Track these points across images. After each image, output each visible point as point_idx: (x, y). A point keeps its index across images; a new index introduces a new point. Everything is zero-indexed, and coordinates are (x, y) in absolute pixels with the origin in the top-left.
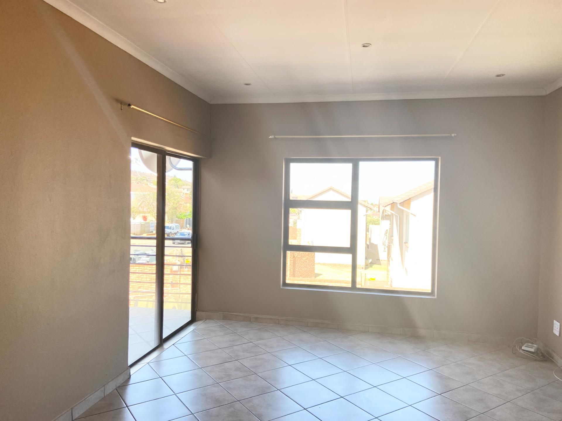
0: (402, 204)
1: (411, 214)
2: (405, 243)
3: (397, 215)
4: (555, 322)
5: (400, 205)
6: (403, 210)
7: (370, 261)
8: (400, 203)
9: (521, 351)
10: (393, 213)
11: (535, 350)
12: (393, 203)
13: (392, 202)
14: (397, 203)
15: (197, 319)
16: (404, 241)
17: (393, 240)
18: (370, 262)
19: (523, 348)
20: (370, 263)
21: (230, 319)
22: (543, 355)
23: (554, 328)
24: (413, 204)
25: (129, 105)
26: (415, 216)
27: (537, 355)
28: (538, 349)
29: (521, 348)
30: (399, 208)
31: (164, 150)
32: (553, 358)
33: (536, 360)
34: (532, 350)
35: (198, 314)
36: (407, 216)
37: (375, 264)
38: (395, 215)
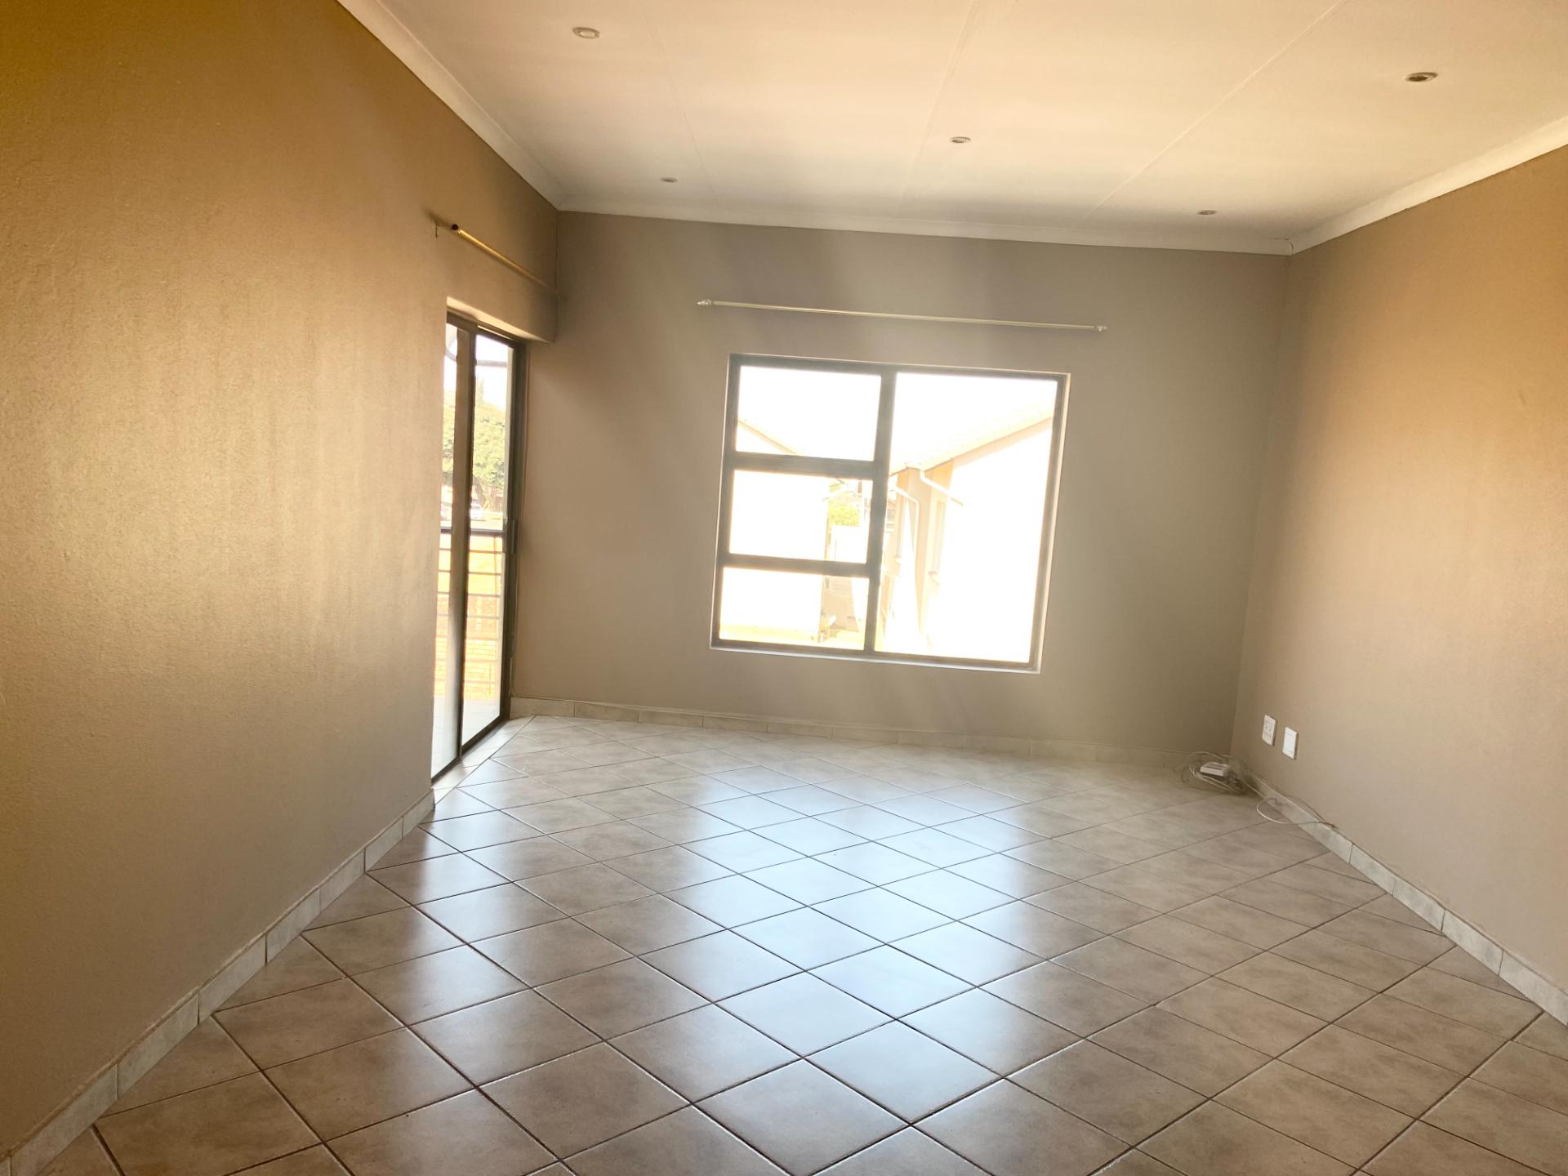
0: (930, 472)
1: (952, 499)
2: (931, 573)
3: (914, 500)
4: (1267, 718)
5: (926, 476)
6: (929, 488)
7: (832, 620)
8: (926, 471)
9: (1199, 776)
10: (905, 494)
11: (1224, 773)
12: (907, 468)
13: (904, 468)
14: (918, 470)
15: (511, 715)
16: (928, 568)
17: (899, 565)
18: (830, 623)
19: (1203, 769)
20: (831, 627)
21: (592, 717)
22: (1239, 784)
23: (1264, 729)
24: (958, 473)
25: (455, 227)
26: (961, 504)
27: (1228, 783)
28: (1230, 773)
29: (1198, 770)
30: (924, 484)
31: (475, 321)
32: (1257, 789)
33: (1227, 793)
34: (1220, 773)
35: (515, 703)
36: (941, 505)
37: (844, 628)
38: (910, 501)
